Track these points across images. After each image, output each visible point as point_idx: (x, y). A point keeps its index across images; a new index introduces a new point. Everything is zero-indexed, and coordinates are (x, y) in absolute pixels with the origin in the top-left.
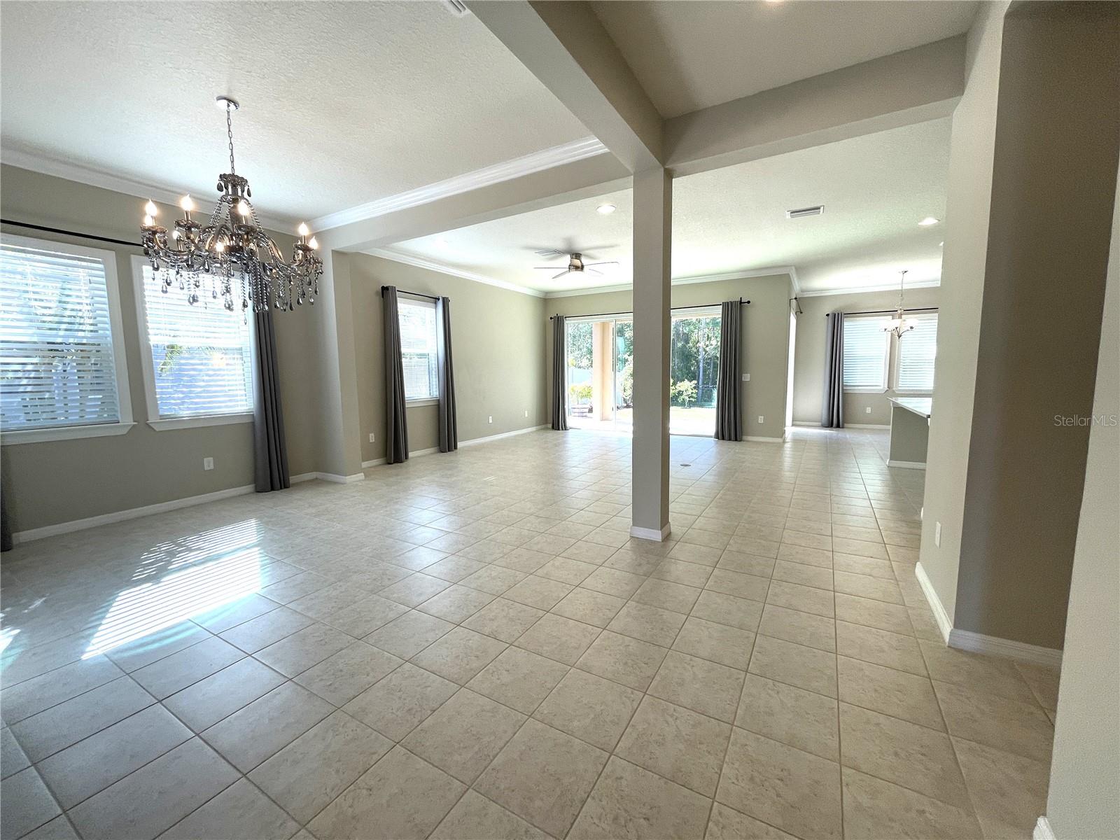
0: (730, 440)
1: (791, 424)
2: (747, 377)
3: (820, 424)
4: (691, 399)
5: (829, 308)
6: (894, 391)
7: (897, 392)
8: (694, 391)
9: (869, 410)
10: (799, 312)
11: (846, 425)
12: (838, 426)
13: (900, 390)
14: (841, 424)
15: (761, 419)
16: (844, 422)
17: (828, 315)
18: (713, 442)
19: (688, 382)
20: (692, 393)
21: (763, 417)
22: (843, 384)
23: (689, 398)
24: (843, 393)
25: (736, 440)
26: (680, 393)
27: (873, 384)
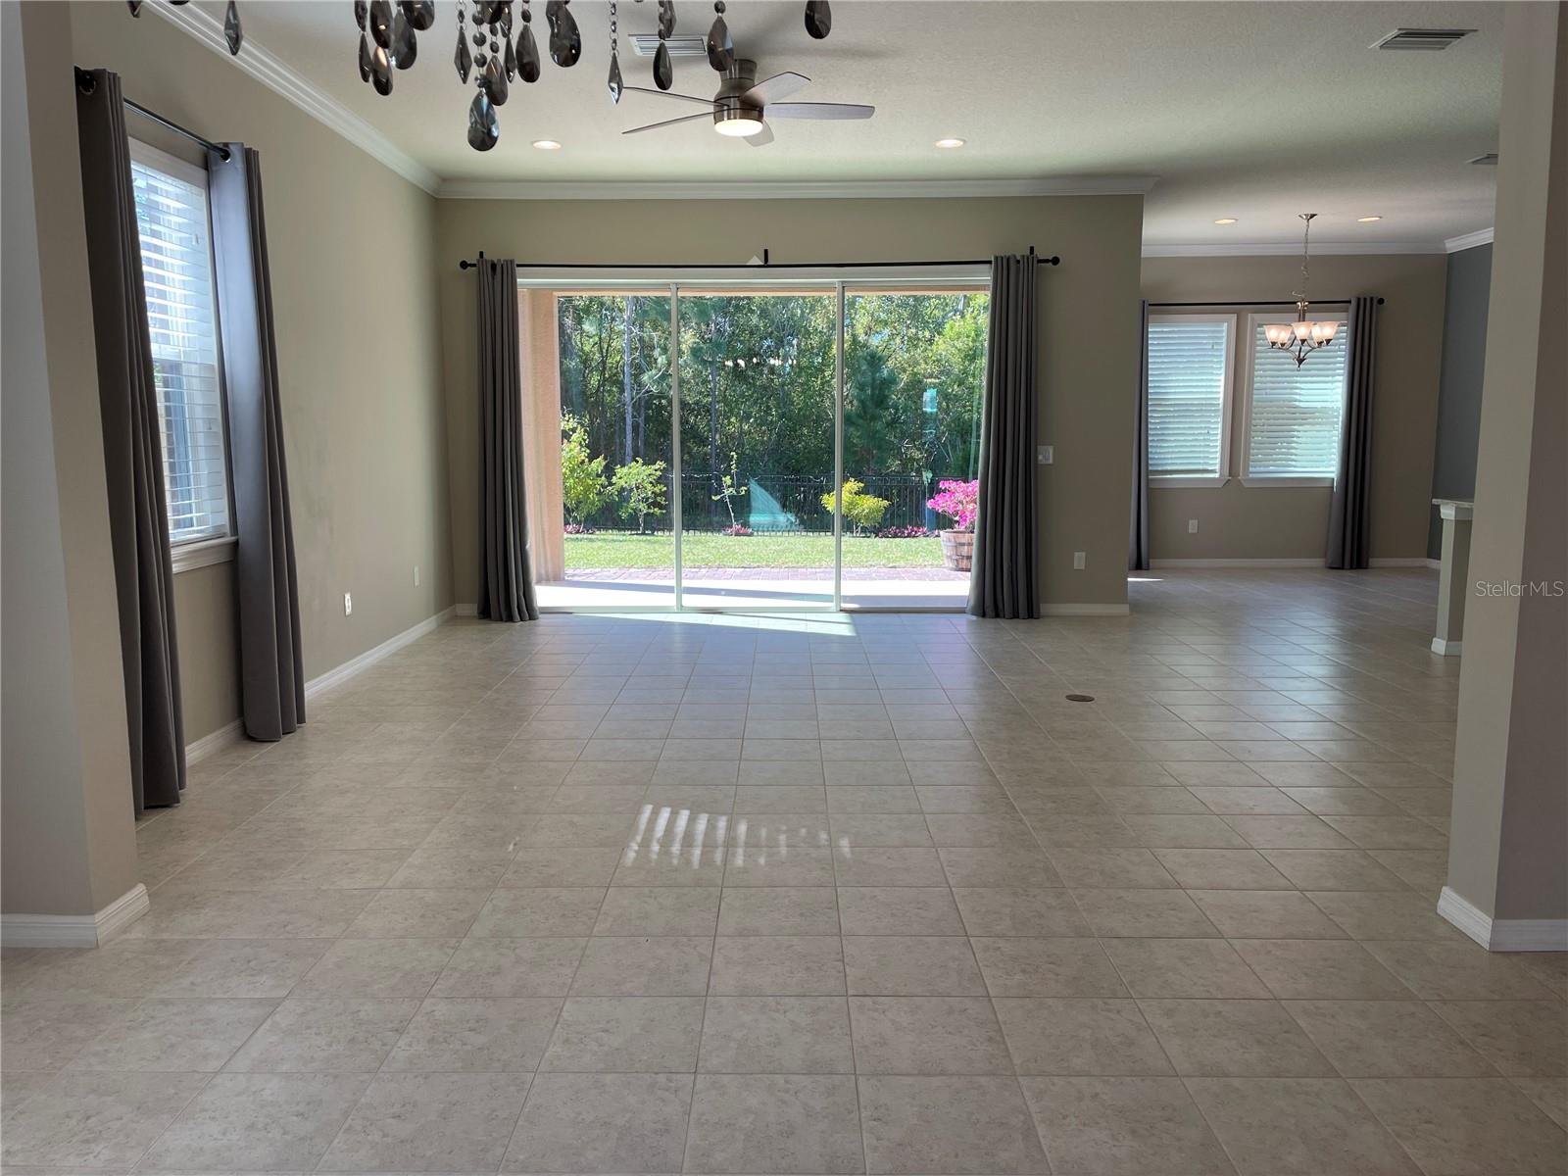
0: (1015, 616)
2: (1046, 455)
6: (1238, 482)
7: (1246, 485)
9: (1193, 526)
11: (1154, 562)
13: (1255, 480)
15: (1079, 560)
16: (1149, 556)
21: (1084, 554)
22: (1147, 469)
24: (1148, 489)
25: (1030, 616)
27: (1201, 467)
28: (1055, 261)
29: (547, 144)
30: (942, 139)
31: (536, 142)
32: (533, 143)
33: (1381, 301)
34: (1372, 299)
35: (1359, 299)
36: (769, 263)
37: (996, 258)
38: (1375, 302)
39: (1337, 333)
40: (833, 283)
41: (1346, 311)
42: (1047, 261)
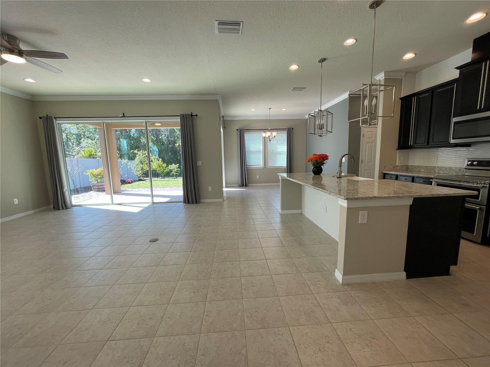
0: (193, 203)
1: (225, 187)
2: (200, 163)
3: (237, 185)
4: (177, 174)
5: (237, 126)
6: (267, 167)
7: (268, 168)
8: (178, 169)
9: (258, 177)
10: (224, 128)
11: (249, 185)
12: (246, 186)
13: (269, 167)
14: (247, 185)
15: (210, 189)
16: (248, 183)
17: (237, 130)
18: (183, 206)
19: (175, 165)
20: (177, 170)
21: (211, 187)
22: (246, 165)
23: (176, 173)
24: (247, 169)
25: (196, 203)
26: (171, 171)
27: (258, 164)
28: (197, 115)
29: (29, 80)
30: (144, 79)
31: (25, 79)
32: (24, 79)
33: (293, 129)
34: (291, 128)
35: (288, 128)
36: (125, 116)
37: (180, 114)
38: (291, 129)
39: (277, 134)
40: (143, 122)
41: (286, 131)
42: (194, 116)
